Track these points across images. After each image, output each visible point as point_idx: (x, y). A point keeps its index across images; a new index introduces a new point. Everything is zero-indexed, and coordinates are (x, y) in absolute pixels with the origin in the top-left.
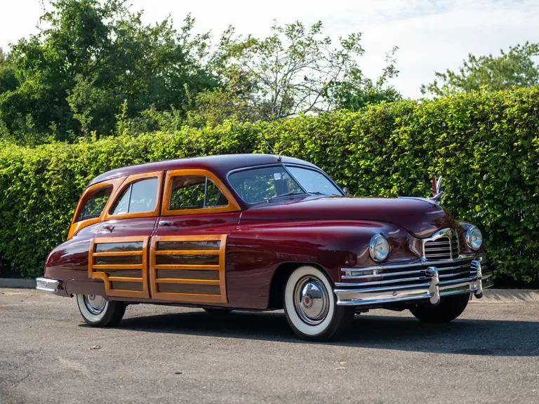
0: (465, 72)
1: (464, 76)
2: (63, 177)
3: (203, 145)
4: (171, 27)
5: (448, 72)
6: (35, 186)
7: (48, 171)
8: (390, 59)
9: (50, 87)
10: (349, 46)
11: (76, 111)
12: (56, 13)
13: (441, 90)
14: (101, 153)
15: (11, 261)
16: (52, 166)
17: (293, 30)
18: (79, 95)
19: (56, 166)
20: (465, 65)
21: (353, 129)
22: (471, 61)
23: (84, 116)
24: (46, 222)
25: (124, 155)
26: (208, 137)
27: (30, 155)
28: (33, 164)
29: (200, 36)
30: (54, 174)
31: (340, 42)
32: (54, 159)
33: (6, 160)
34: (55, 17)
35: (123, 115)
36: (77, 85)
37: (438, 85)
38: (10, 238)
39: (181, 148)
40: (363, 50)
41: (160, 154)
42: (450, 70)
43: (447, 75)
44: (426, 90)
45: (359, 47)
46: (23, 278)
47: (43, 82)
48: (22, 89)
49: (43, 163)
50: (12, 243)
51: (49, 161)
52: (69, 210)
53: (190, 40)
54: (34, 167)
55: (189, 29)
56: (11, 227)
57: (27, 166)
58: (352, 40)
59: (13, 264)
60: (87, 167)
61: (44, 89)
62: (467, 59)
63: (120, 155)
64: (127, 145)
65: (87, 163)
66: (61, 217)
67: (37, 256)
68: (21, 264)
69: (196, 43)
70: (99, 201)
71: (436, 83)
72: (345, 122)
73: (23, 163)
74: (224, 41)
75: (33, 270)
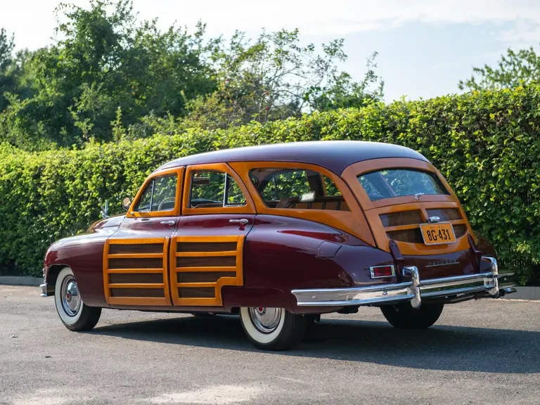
0: (504, 66)
1: (503, 71)
2: (55, 182)
3: (167, 153)
4: (186, 33)
5: (486, 67)
6: (32, 191)
7: (44, 176)
8: (371, 64)
9: (63, 95)
10: (331, 52)
11: (77, 119)
12: (71, 24)
13: (479, 85)
14: (86, 159)
15: (14, 260)
16: (46, 172)
17: (281, 37)
18: (87, 102)
19: (50, 172)
20: (504, 59)
21: (288, 137)
22: (509, 55)
23: (85, 123)
24: (42, 223)
25: (105, 162)
26: (173, 145)
27: (31, 160)
28: (31, 170)
29: (212, 41)
30: (48, 179)
31: (322, 48)
32: (48, 165)
33: (10, 166)
34: (69, 27)
35: (118, 122)
36: (84, 92)
37: (475, 81)
38: (13, 239)
39: (149, 155)
40: (346, 56)
41: (133, 160)
42: (488, 65)
43: (485, 70)
44: (464, 86)
45: (342, 53)
46: (25, 275)
47: (59, 90)
48: (40, 97)
49: (40, 169)
50: (14, 243)
51: (45, 167)
52: (60, 212)
53: (204, 45)
54: (32, 172)
55: (201, 35)
56: (14, 228)
57: (26, 172)
58: (334, 47)
59: (16, 263)
60: (74, 172)
61: (59, 96)
62: (506, 54)
63: (100, 162)
64: (107, 153)
65: (75, 168)
66: (54, 219)
67: (35, 255)
68: (23, 263)
69: (210, 48)
70: (84, 204)
71: (473, 79)
72: (282, 131)
73: (23, 169)
74: (234, 46)
75: (33, 269)
